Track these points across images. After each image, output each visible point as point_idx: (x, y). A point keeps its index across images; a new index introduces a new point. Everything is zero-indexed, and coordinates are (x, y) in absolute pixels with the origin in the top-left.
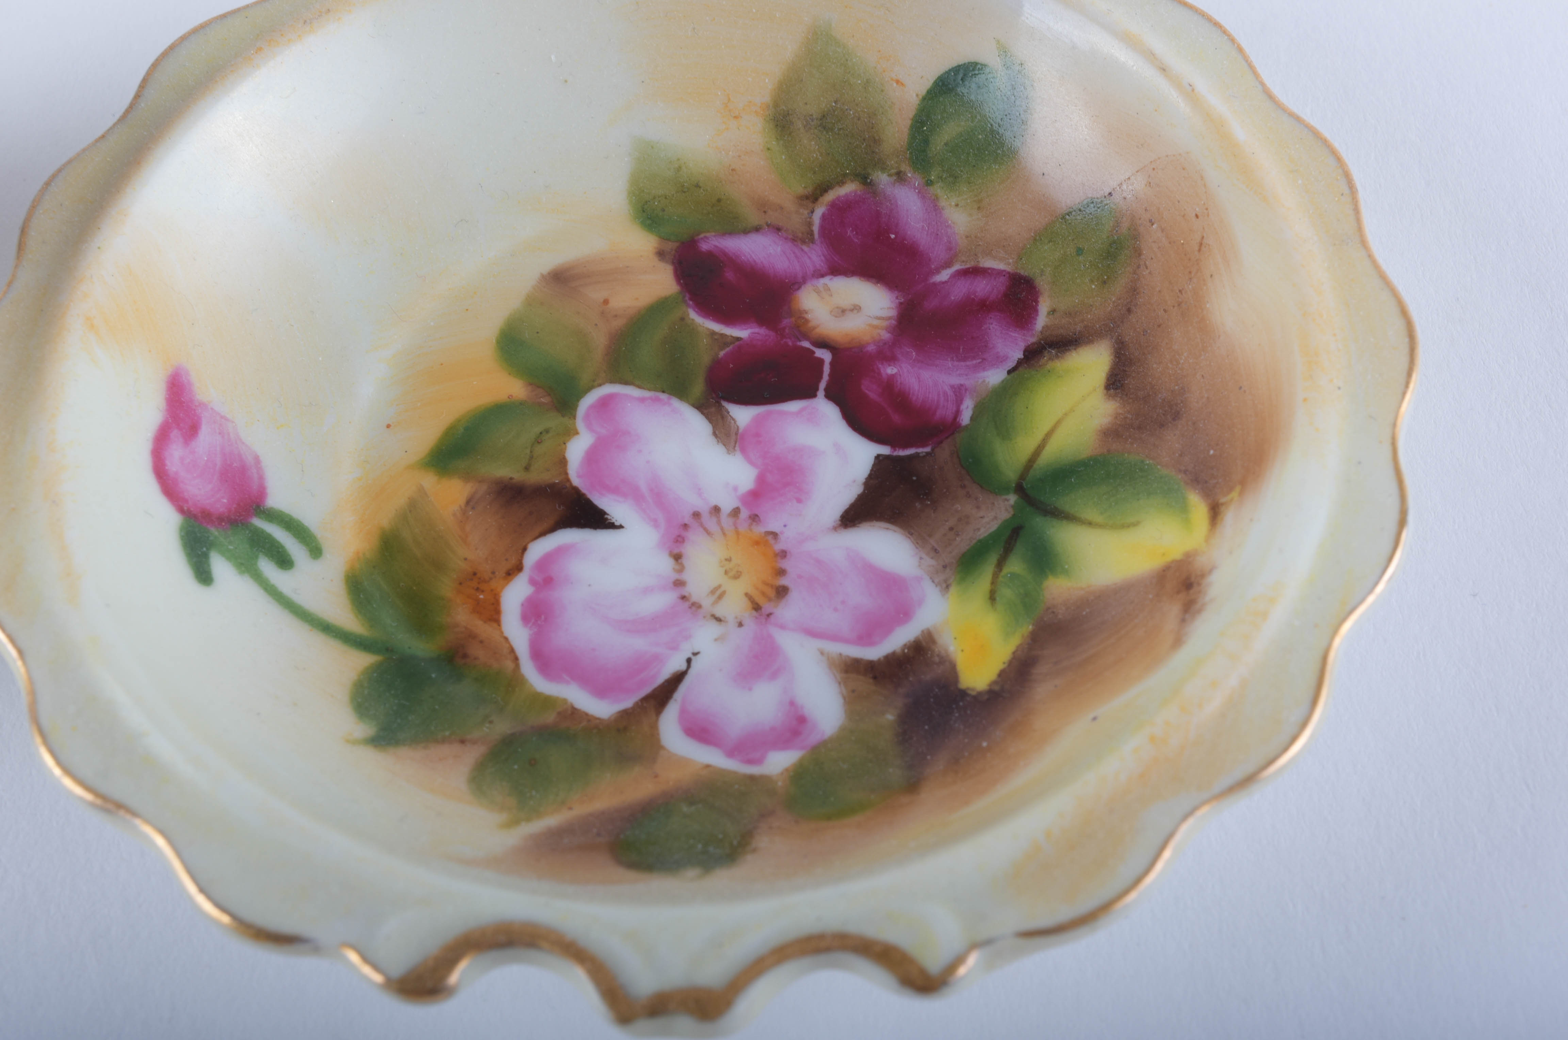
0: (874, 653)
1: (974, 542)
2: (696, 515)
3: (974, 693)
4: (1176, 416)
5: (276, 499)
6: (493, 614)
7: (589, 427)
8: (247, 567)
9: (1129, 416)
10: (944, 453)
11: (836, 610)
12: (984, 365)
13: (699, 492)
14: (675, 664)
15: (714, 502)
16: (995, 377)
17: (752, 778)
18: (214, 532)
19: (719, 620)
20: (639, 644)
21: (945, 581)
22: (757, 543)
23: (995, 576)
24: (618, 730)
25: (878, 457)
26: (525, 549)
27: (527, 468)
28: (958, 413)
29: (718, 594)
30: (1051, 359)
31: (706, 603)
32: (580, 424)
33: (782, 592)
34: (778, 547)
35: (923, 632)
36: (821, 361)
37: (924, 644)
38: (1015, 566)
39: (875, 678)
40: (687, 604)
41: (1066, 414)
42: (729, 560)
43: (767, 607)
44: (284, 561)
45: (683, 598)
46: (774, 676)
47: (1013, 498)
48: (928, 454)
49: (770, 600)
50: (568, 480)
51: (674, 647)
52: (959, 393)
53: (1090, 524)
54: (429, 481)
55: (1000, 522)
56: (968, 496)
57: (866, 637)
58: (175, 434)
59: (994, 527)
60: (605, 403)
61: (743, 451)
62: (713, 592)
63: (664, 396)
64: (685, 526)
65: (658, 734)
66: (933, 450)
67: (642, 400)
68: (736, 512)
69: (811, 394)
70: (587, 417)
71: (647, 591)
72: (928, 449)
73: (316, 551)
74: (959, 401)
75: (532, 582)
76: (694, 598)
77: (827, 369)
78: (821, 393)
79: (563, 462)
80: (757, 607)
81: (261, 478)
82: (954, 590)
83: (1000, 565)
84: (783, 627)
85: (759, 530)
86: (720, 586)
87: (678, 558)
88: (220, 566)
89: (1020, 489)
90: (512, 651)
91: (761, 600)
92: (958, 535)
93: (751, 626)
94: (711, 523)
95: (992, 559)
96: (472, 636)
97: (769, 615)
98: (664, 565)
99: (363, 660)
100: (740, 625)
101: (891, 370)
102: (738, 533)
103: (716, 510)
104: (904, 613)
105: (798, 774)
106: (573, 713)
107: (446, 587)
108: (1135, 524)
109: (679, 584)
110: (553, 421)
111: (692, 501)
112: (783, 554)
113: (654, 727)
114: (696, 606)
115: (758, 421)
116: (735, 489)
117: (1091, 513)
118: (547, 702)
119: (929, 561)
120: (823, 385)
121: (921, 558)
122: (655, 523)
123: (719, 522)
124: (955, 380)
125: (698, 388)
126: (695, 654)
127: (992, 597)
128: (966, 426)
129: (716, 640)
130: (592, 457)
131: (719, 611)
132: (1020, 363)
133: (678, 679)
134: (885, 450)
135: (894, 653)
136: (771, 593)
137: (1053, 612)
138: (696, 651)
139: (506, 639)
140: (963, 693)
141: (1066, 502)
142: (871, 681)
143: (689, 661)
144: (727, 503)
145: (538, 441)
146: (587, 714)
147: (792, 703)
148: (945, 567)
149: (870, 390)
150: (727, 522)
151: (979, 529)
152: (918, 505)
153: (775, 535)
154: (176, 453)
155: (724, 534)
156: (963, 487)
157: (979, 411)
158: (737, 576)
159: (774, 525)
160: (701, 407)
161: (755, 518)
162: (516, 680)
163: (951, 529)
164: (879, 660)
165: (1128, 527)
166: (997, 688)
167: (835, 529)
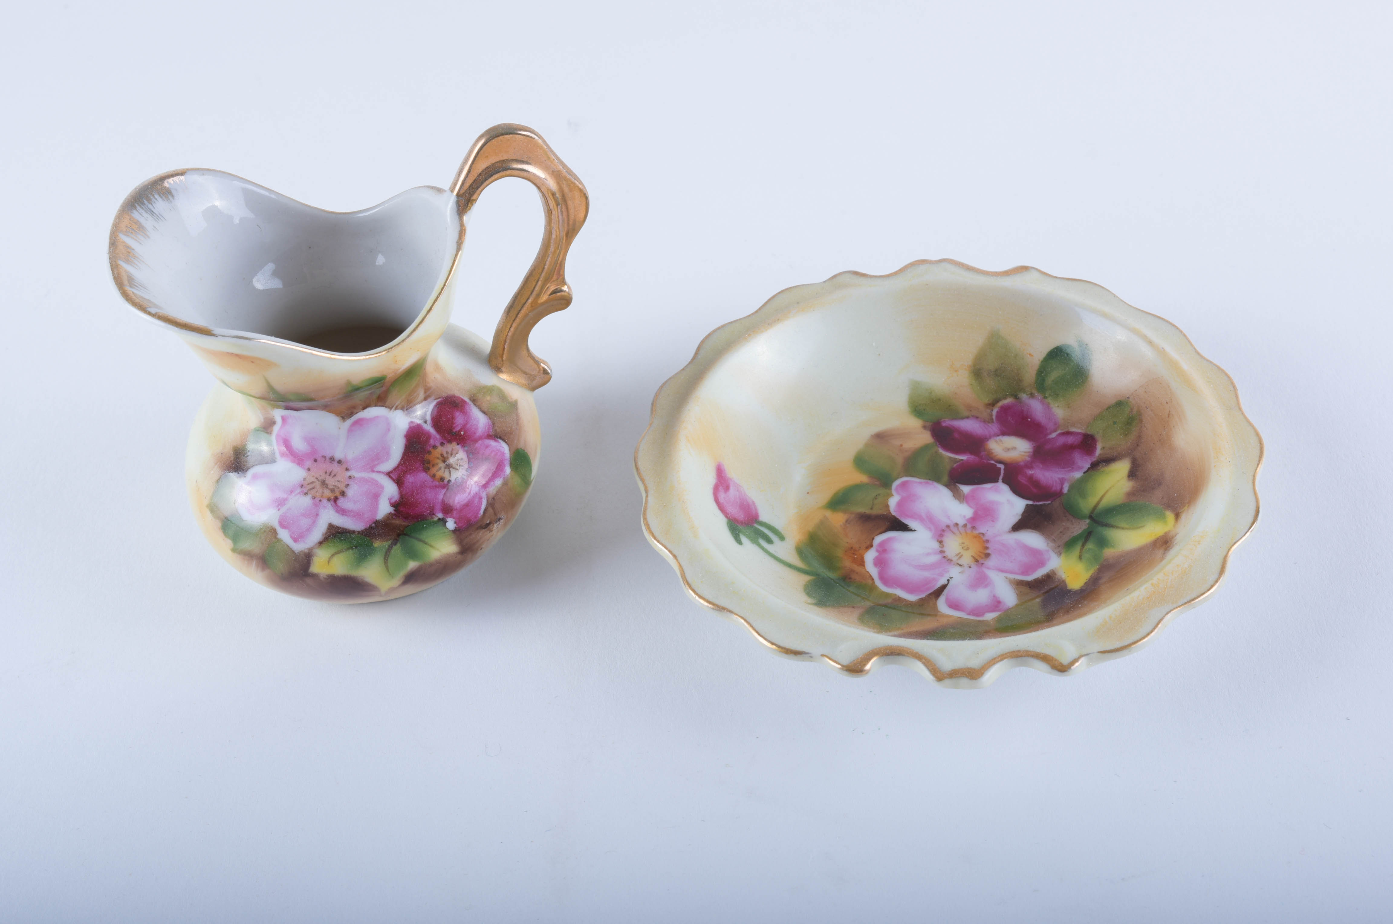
0: (1029, 578)
1: (1071, 537)
2: (948, 526)
3: (1074, 591)
4: (1160, 484)
5: (763, 517)
6: (862, 563)
7: (898, 493)
8: (755, 541)
9: (1139, 487)
10: (1057, 503)
11: (1012, 562)
12: (1073, 470)
13: (949, 518)
14: (942, 581)
15: (955, 521)
16: (1078, 475)
17: (979, 621)
18: (740, 527)
19: (960, 565)
20: (926, 574)
21: (1059, 552)
22: (976, 537)
23: (1081, 550)
24: (919, 605)
25: (1027, 505)
26: (873, 539)
27: (871, 509)
28: (1062, 488)
29: (960, 556)
30: (1103, 467)
31: (955, 559)
32: (893, 492)
33: (988, 555)
34: (985, 539)
35: (1050, 570)
36: (1000, 469)
37: (1051, 575)
38: (1090, 545)
39: (1030, 587)
40: (946, 560)
41: (1110, 488)
42: (964, 543)
43: (981, 561)
44: (769, 541)
45: (944, 557)
46: (986, 586)
47: (1088, 521)
48: (1049, 504)
49: (982, 558)
50: (890, 513)
51: (941, 575)
52: (1062, 481)
53: (1123, 528)
54: (828, 514)
55: (1082, 530)
56: (1068, 520)
57: (1025, 573)
58: (721, 488)
59: (1080, 531)
60: (904, 485)
61: (967, 502)
62: (957, 555)
63: (930, 482)
64: (943, 530)
65: (937, 607)
66: (1051, 502)
67: (921, 483)
68: (965, 526)
69: (996, 481)
70: (896, 489)
71: (928, 554)
72: (1049, 502)
73: (782, 538)
74: (1062, 484)
75: (877, 551)
76: (949, 557)
77: (1002, 472)
78: (1000, 480)
79: (887, 506)
80: (977, 561)
81: (756, 509)
82: (1063, 555)
83: (1083, 546)
84: (988, 568)
85: (976, 532)
86: (960, 553)
87: (941, 542)
88: (744, 539)
89: (1091, 517)
90: (871, 576)
91: (979, 559)
92: (1064, 534)
93: (975, 568)
94: (955, 530)
95: (1080, 543)
96: (853, 571)
97: (982, 564)
98: (935, 545)
99: (806, 578)
100: (970, 567)
101: (1031, 472)
102: (966, 533)
103: (957, 525)
104: (1042, 564)
105: (999, 620)
106: (899, 599)
107: (839, 553)
108: (1142, 527)
109: (942, 552)
110: (882, 491)
111: (945, 521)
112: (987, 541)
113: (935, 605)
114: (950, 560)
115: (972, 491)
116: (965, 517)
117: (1123, 524)
118: (887, 595)
119: (1052, 544)
120: (1001, 477)
121: (1048, 543)
122: (930, 529)
123: (958, 529)
124: (1060, 476)
125: (946, 478)
126: (951, 578)
127: (1080, 557)
128: (1066, 494)
129: (960, 573)
130: (900, 504)
131: (960, 562)
132: (1089, 469)
133: (944, 587)
134: (1030, 502)
135: (1038, 578)
136: (983, 556)
137: (1107, 561)
138: (951, 577)
139: (868, 572)
140: (1070, 591)
141: (1111, 521)
142: (1028, 588)
143: (948, 581)
144: (961, 522)
145: (876, 498)
146: (905, 599)
147: (994, 596)
148: (1059, 546)
149: (1022, 480)
150: (961, 529)
151: (1073, 532)
152: (1046, 523)
153: (983, 534)
154: (722, 496)
155: (961, 533)
156: (1066, 516)
157: (1071, 488)
158: (968, 549)
159: (982, 531)
160: (947, 486)
161: (974, 528)
162: (873, 587)
163: (1061, 532)
164: (1032, 580)
165: (1140, 528)
166: (1084, 588)
167: (1010, 532)
